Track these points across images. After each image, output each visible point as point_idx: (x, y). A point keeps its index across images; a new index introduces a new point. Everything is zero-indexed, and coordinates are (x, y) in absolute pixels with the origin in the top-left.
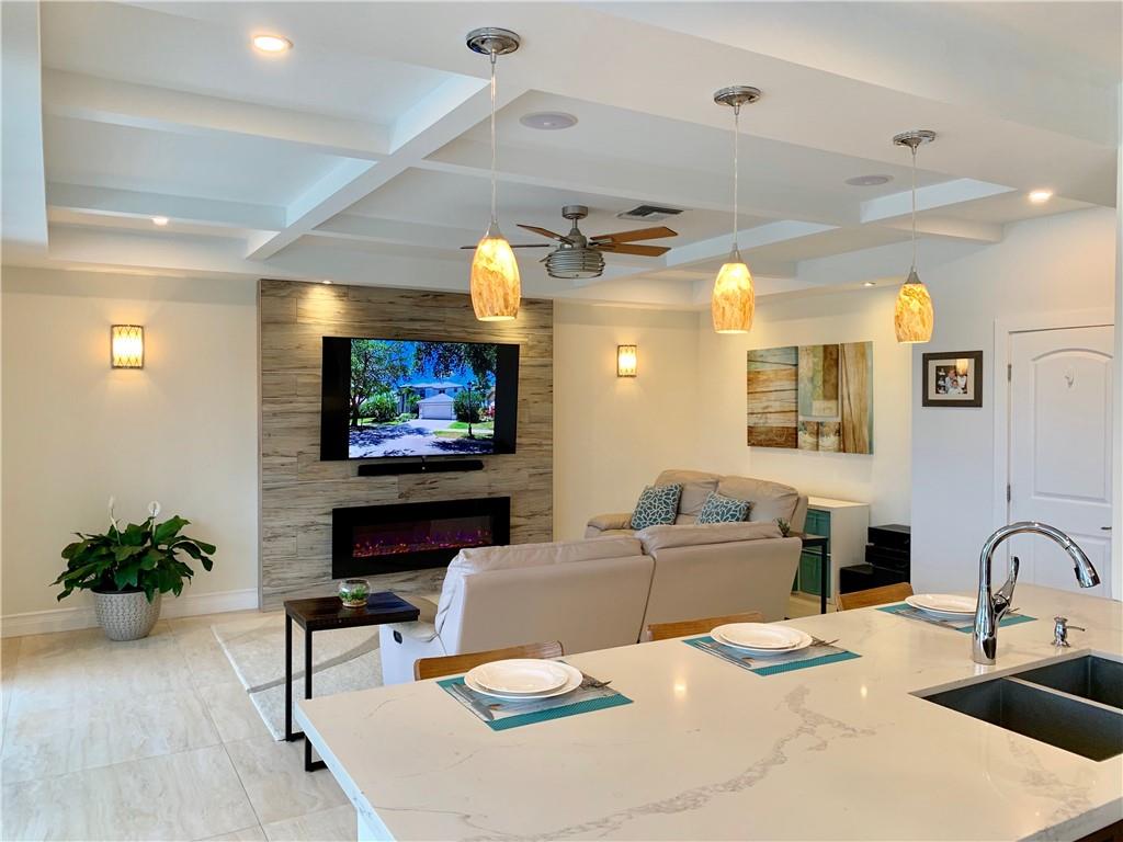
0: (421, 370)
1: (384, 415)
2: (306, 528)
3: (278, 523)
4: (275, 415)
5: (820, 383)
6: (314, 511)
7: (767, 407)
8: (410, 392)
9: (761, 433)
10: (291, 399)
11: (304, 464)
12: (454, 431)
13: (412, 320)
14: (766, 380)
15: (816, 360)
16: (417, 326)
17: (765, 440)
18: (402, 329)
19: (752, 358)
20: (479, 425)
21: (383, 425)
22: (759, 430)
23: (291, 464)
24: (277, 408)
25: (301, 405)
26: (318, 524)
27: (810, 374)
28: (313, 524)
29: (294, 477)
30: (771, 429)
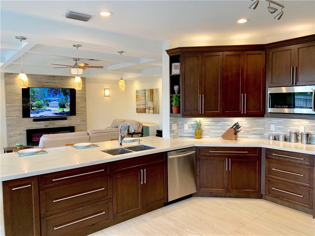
0: (49, 95)
1: (39, 107)
2: (20, 134)
3: (12, 133)
4: (10, 107)
6: (22, 130)
7: (140, 104)
8: (46, 101)
9: (139, 110)
10: (14, 103)
11: (18, 119)
12: (59, 110)
13: (47, 83)
14: (139, 97)
15: (149, 93)
16: (48, 84)
18: (44, 85)
19: (137, 92)
20: (66, 108)
21: (39, 109)
23: (15, 119)
24: (10, 105)
25: (16, 104)
26: (23, 133)
27: (148, 96)
28: (21, 133)
29: (16, 122)
30: (141, 109)
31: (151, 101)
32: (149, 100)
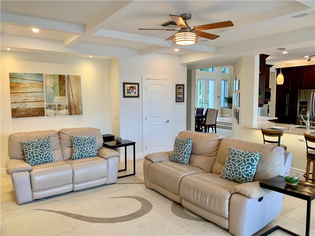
5: (58, 89)
7: (26, 100)
9: (22, 111)
14: (24, 87)
15: (55, 80)
17: (25, 114)
19: (13, 76)
22: (21, 110)
27: (52, 86)
30: (29, 109)
31: (61, 95)
32: (58, 92)
